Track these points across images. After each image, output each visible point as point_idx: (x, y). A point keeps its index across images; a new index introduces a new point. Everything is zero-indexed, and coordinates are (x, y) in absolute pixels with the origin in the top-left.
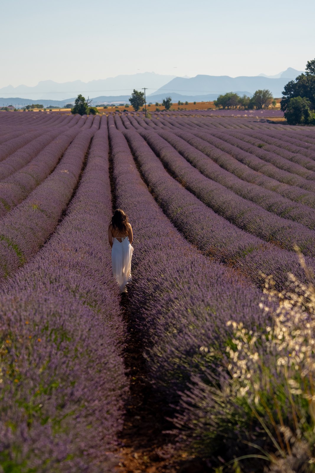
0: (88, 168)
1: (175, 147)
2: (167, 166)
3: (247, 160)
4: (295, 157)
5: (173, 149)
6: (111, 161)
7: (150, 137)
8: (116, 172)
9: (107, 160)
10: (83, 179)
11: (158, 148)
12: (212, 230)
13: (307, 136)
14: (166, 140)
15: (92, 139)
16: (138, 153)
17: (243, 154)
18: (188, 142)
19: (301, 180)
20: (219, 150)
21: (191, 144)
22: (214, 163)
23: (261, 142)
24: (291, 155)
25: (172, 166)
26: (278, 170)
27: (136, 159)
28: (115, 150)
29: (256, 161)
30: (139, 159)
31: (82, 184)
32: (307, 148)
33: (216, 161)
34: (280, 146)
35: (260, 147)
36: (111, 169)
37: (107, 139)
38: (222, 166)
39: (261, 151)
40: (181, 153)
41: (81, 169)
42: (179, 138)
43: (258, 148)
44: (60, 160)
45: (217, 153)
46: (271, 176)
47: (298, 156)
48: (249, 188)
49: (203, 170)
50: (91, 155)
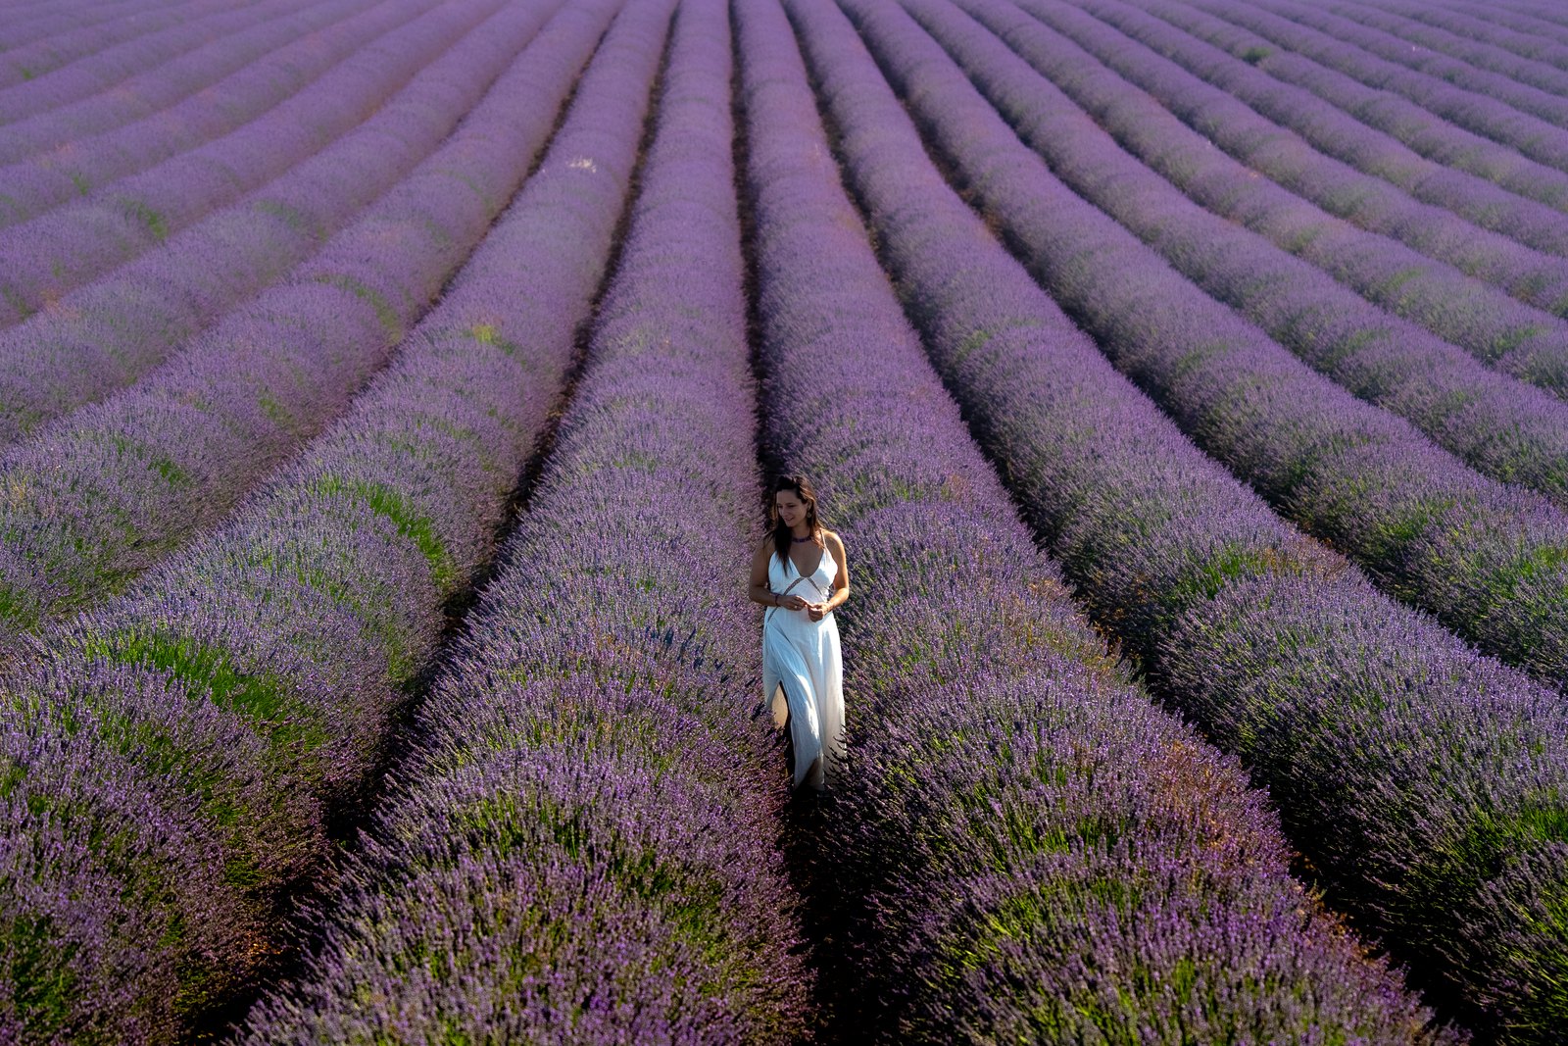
0: (663, 147)
1: (959, 63)
2: (931, 136)
3: (1209, 117)
4: (1375, 102)
5: (953, 68)
6: (740, 114)
7: (873, 17)
8: (759, 161)
9: (726, 109)
10: (646, 199)
11: (900, 62)
12: (1093, 451)
13: (1417, 17)
14: (927, 28)
15: (674, 20)
16: (831, 85)
17: (1195, 92)
18: (1003, 39)
19: (1396, 204)
20: (1111, 77)
21: (1015, 47)
22: (1095, 126)
23: (1259, 44)
24: (1362, 94)
25: (951, 138)
26: (1315, 157)
27: (824, 106)
28: (756, 72)
29: (1241, 122)
30: (838, 106)
31: (642, 217)
32: (1416, 67)
33: (1100, 116)
34: (1321, 60)
35: (1252, 59)
36: (741, 149)
37: (727, 24)
38: (1122, 141)
39: (1255, 80)
40: (982, 86)
41: (636, 146)
42: (974, 24)
43: (1247, 68)
44: (566, 106)
45: (1105, 86)
46: (1293, 185)
47: (1386, 102)
48: (1218, 241)
49: (1057, 154)
50: (671, 95)
